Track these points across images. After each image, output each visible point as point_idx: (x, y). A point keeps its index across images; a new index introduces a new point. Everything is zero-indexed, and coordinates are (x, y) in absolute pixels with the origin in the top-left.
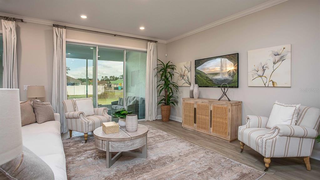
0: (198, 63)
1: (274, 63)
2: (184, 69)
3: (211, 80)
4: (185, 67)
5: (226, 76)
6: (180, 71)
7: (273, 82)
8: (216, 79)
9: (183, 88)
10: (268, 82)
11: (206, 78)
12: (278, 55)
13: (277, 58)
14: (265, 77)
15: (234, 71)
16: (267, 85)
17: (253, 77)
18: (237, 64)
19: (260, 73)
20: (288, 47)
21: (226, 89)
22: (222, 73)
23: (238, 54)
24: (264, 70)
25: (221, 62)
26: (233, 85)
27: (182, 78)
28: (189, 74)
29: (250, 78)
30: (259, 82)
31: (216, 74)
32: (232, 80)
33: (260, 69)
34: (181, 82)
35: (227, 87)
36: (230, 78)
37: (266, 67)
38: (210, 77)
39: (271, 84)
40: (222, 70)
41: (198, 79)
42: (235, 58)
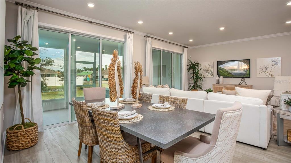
0: (220, 63)
1: (272, 66)
2: (208, 66)
3: (230, 73)
4: (209, 65)
5: (242, 71)
6: (205, 67)
7: (272, 75)
8: (235, 73)
9: (207, 78)
10: (269, 75)
11: (226, 72)
12: (274, 62)
13: (274, 63)
14: (267, 72)
15: (247, 69)
16: (268, 76)
17: (260, 72)
18: (249, 65)
19: (264, 70)
20: (280, 58)
21: (244, 78)
22: (239, 70)
23: (250, 60)
24: (266, 69)
25: (238, 63)
26: (247, 76)
27: (206, 72)
28: (212, 70)
29: (258, 72)
30: (263, 75)
31: (235, 70)
32: (246, 74)
33: (264, 68)
34: (205, 74)
35: (244, 77)
36: (245, 73)
37: (268, 67)
38: (230, 72)
39: (270, 76)
40: (238, 68)
41: (220, 73)
42: (248, 61)
